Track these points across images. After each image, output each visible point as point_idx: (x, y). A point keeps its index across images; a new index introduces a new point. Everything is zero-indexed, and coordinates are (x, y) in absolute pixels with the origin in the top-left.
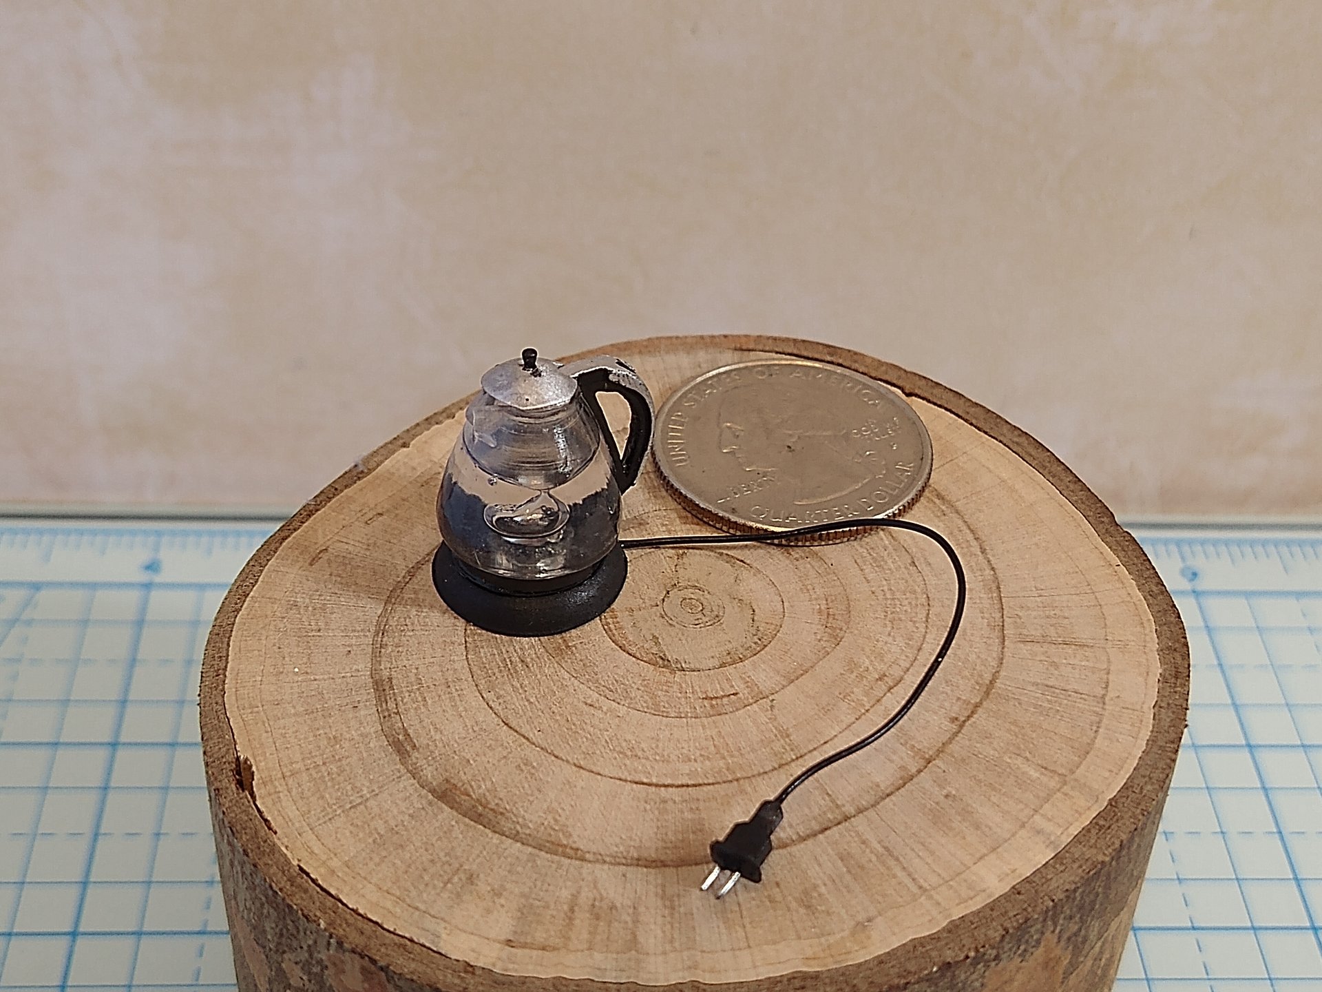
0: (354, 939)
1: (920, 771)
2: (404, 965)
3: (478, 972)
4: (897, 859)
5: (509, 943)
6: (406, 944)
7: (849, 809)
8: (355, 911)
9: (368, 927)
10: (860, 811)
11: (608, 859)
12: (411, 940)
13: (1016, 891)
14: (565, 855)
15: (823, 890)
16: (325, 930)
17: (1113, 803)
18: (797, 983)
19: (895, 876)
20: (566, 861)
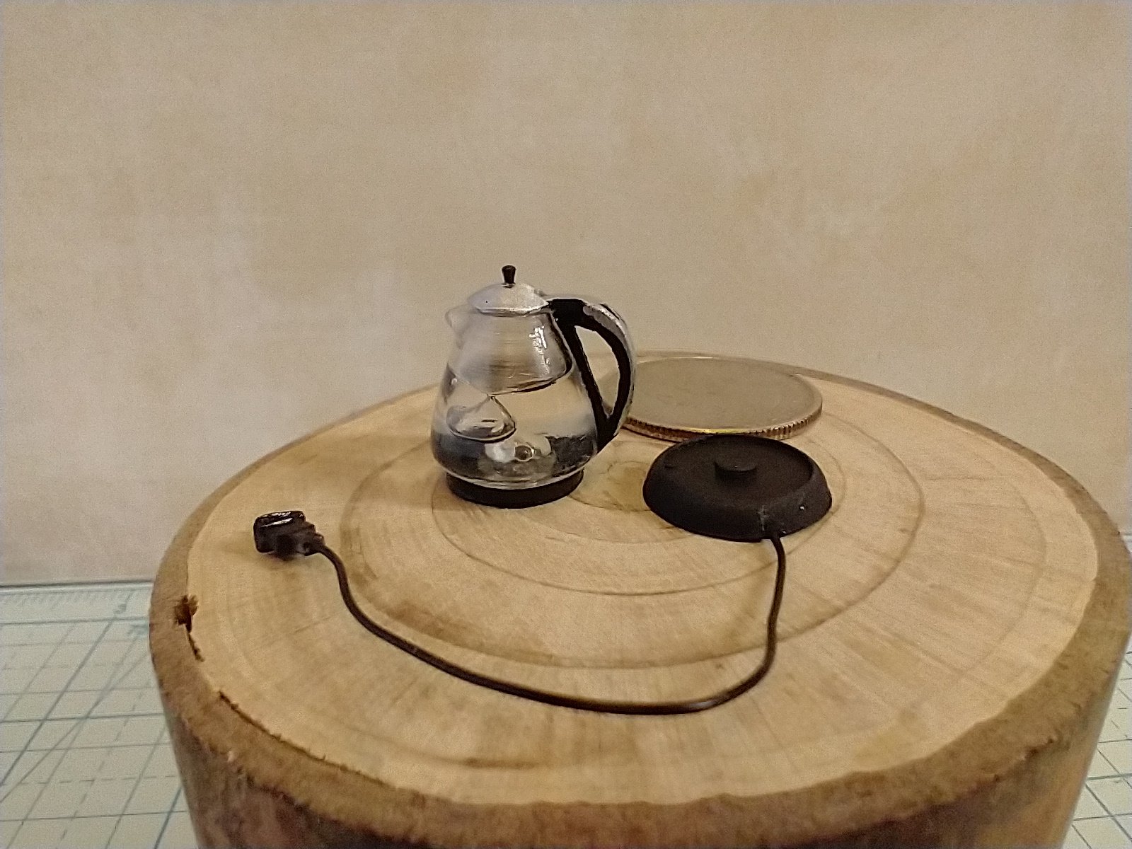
0: (267, 771)
1: (893, 569)
2: (329, 802)
3: (429, 803)
4: (913, 644)
5: (472, 763)
6: (336, 775)
7: (839, 603)
8: (276, 738)
9: (291, 757)
10: (850, 604)
11: (587, 664)
12: (344, 769)
13: (1060, 666)
14: (536, 663)
15: (845, 678)
16: (234, 762)
17: (1100, 584)
18: (858, 787)
19: (919, 660)
20: (540, 669)
